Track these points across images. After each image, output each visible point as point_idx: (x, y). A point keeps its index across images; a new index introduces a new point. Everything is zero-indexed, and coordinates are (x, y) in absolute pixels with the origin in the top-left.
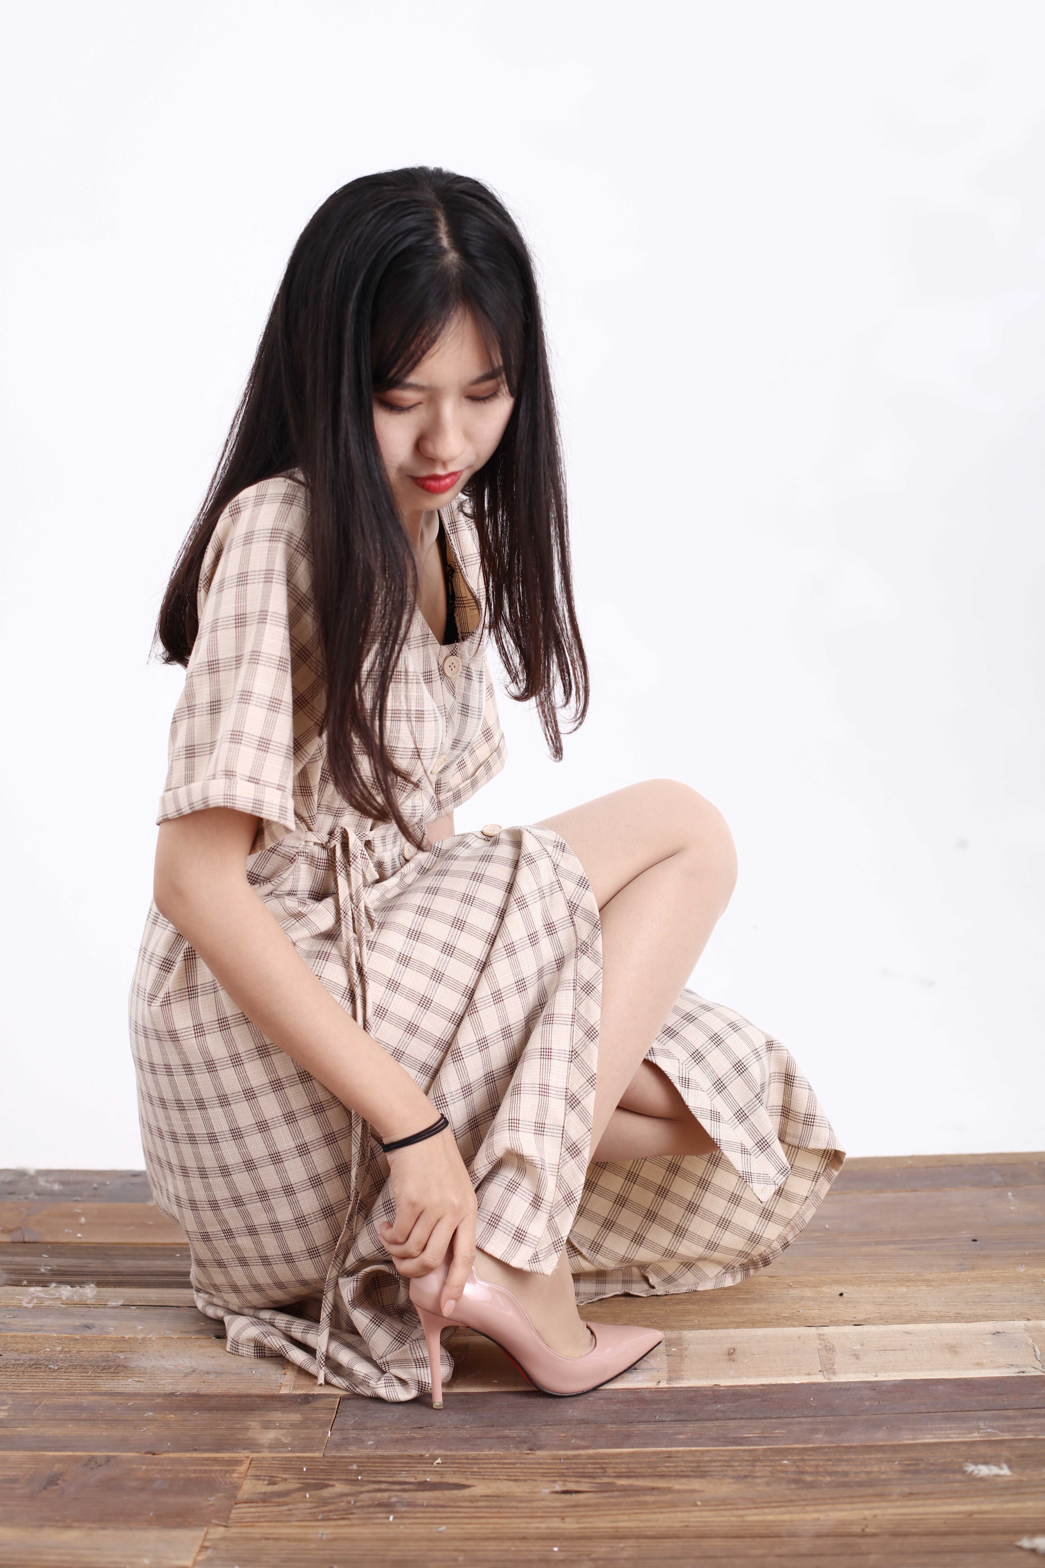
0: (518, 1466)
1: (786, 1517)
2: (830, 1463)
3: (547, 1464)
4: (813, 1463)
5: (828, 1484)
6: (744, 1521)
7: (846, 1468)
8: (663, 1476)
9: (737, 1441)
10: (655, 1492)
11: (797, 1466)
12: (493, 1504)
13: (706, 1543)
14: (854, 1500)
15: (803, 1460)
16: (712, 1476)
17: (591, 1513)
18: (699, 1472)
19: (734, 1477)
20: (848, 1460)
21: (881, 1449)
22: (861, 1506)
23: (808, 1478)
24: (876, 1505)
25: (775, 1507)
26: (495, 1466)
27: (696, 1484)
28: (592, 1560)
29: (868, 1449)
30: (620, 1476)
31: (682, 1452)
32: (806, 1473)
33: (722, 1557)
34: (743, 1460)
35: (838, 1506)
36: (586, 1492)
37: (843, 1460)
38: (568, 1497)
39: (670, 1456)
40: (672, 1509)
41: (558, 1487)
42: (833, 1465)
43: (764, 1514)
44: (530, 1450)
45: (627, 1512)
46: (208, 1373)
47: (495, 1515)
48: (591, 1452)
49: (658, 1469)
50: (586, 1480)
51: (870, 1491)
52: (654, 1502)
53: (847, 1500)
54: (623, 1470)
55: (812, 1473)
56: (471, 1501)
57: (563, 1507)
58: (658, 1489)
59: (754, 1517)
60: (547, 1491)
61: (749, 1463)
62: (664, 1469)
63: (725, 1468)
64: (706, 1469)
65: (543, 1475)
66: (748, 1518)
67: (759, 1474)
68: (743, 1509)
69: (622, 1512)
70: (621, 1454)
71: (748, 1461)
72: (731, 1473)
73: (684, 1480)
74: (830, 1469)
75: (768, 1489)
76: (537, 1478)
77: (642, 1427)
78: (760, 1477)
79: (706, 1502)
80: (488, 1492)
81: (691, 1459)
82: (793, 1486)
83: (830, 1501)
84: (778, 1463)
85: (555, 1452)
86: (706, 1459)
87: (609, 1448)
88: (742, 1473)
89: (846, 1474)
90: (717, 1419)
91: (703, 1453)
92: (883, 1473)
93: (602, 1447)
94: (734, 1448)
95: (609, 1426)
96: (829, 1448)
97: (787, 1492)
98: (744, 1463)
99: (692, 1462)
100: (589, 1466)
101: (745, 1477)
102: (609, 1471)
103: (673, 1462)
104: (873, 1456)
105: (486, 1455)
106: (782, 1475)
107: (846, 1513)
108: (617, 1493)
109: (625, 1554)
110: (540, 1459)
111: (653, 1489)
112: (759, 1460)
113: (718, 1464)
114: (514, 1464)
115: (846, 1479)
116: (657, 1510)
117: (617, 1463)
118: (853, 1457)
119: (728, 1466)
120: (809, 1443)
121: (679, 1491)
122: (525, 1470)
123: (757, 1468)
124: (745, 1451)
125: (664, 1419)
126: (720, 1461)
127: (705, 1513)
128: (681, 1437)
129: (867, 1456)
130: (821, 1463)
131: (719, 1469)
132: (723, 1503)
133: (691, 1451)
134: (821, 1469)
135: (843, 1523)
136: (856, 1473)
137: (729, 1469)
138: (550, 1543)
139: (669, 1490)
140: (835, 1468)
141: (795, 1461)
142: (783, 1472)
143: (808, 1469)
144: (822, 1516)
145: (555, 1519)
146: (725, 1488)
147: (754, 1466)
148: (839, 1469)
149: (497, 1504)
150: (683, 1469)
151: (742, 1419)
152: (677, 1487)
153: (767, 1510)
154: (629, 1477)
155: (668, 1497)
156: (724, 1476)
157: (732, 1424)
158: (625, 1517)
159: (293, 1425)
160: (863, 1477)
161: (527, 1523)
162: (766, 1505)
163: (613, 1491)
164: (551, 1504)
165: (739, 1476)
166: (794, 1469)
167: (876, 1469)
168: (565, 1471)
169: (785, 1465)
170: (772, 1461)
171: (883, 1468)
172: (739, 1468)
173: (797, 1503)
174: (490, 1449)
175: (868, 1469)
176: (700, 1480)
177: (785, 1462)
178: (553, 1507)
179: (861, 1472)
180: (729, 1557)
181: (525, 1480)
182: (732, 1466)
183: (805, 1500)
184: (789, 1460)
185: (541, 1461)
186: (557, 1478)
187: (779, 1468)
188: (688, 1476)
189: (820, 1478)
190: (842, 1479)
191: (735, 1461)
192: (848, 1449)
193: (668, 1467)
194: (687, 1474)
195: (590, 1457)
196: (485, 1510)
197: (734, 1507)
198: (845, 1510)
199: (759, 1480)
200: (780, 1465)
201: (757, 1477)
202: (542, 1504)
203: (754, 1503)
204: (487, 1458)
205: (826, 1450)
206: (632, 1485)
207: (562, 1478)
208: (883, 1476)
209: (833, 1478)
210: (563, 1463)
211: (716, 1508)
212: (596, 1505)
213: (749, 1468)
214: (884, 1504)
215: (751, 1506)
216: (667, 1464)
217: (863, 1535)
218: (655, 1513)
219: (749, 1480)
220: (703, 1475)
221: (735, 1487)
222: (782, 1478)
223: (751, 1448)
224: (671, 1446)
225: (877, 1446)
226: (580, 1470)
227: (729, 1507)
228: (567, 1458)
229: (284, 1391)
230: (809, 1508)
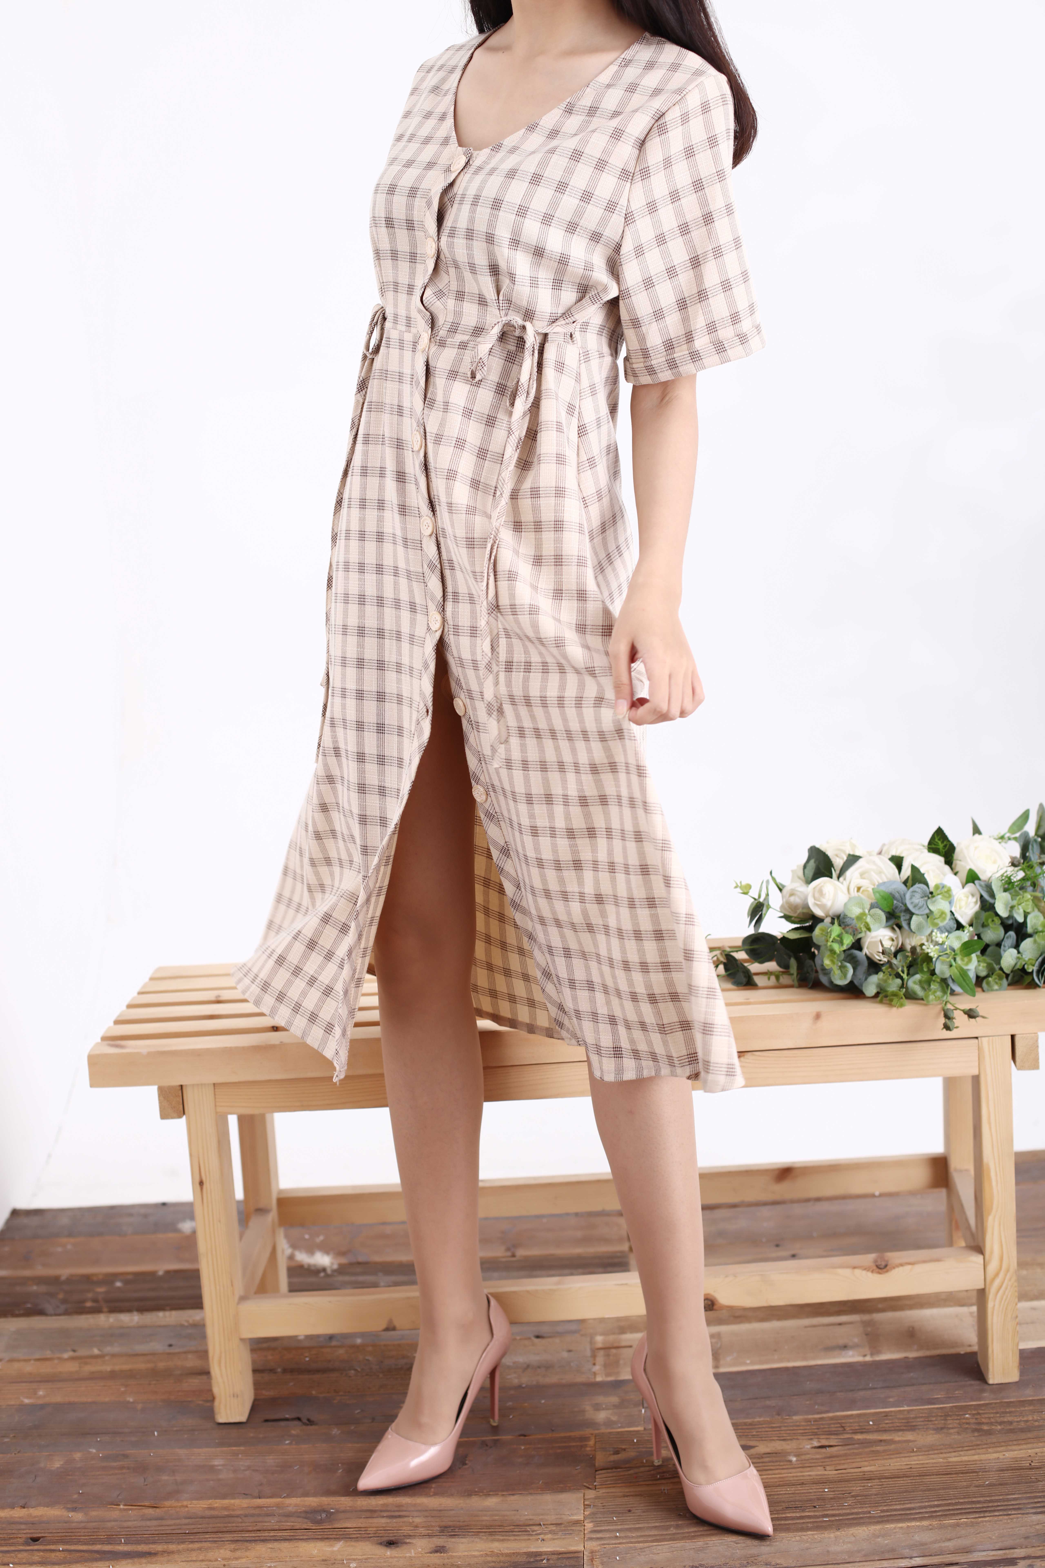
0: (783, 1428)
1: (976, 1457)
2: (998, 1415)
3: (803, 1426)
4: (986, 1416)
5: (1000, 1431)
6: (949, 1462)
7: (1010, 1419)
8: (885, 1431)
9: (931, 1402)
10: (883, 1443)
11: (976, 1419)
12: (774, 1459)
13: (927, 1479)
14: (1020, 1442)
15: (979, 1414)
16: (919, 1429)
17: (843, 1462)
18: (909, 1426)
19: (934, 1429)
20: (1010, 1412)
21: (1031, 1402)
22: (1025, 1446)
23: (985, 1427)
24: (1035, 1445)
25: (967, 1450)
26: (767, 1429)
27: (909, 1436)
28: (853, 1496)
29: (1023, 1403)
30: (855, 1432)
31: (894, 1411)
32: (983, 1423)
33: (939, 1489)
34: (937, 1416)
35: (1010, 1448)
36: (836, 1446)
37: (1006, 1413)
38: (823, 1450)
39: (886, 1415)
40: (898, 1456)
41: (816, 1444)
42: (1000, 1417)
43: (960, 1456)
44: (789, 1415)
45: (867, 1459)
46: (539, 1367)
47: (778, 1467)
48: (831, 1415)
49: (881, 1426)
50: (833, 1437)
51: (1029, 1435)
52: (884, 1451)
53: (1015, 1443)
54: (857, 1428)
55: (987, 1423)
56: (759, 1458)
57: (822, 1458)
58: (885, 1441)
59: (954, 1458)
60: (809, 1447)
61: (942, 1418)
62: (884, 1425)
63: (927, 1423)
64: (914, 1424)
65: (803, 1434)
66: (951, 1460)
67: (951, 1426)
68: (945, 1453)
69: (864, 1459)
70: (852, 1415)
71: (941, 1416)
72: (931, 1426)
73: (900, 1433)
74: (999, 1420)
75: (960, 1437)
76: (799, 1437)
77: (862, 1393)
78: (952, 1428)
79: (920, 1449)
80: (768, 1450)
81: (902, 1416)
82: (976, 1434)
83: (1003, 1444)
84: (962, 1417)
85: (806, 1417)
86: (912, 1416)
87: (843, 1411)
88: (939, 1426)
89: (1011, 1423)
90: (913, 1385)
91: (909, 1411)
92: (1036, 1421)
93: (838, 1411)
94: (930, 1407)
95: (839, 1394)
96: (996, 1403)
97: (973, 1438)
98: (939, 1418)
99: (903, 1419)
100: (833, 1426)
101: (942, 1428)
102: (848, 1429)
103: (890, 1420)
104: (1026, 1408)
105: (759, 1421)
106: (967, 1426)
107: (1016, 1452)
108: (857, 1446)
109: (874, 1491)
110: (797, 1422)
111: (881, 1441)
112: (949, 1415)
113: (921, 1420)
114: (780, 1427)
115: (1011, 1427)
116: (887, 1457)
117: (851, 1423)
118: (1013, 1410)
119: (928, 1421)
120: (980, 1401)
121: (899, 1442)
122: (788, 1432)
123: (949, 1422)
124: (937, 1408)
125: (875, 1386)
126: (922, 1417)
127: (920, 1457)
128: (891, 1400)
129: (1022, 1409)
130: (992, 1415)
131: (922, 1423)
132: (930, 1449)
133: (900, 1411)
134: (993, 1420)
135: (1016, 1460)
136: (1017, 1422)
137: (930, 1423)
138: (821, 1486)
139: (892, 1442)
140: (1002, 1419)
141: (974, 1414)
142: (967, 1423)
143: (984, 1420)
144: (1000, 1455)
145: (819, 1468)
146: (930, 1438)
147: (946, 1420)
148: (1006, 1420)
149: (777, 1459)
150: (898, 1424)
151: (930, 1384)
152: (897, 1439)
153: (962, 1453)
154: (862, 1433)
155: (893, 1447)
156: (927, 1428)
157: (924, 1388)
158: (866, 1463)
159: (616, 1406)
160: (1022, 1425)
161: (802, 1472)
162: (960, 1449)
163: (854, 1444)
164: (814, 1457)
165: (938, 1428)
166: (974, 1421)
167: (1030, 1418)
168: (816, 1430)
169: (967, 1419)
170: (958, 1415)
171: (1035, 1418)
172: (936, 1422)
173: (981, 1447)
174: (760, 1417)
175: (1025, 1419)
176: (911, 1433)
177: (967, 1416)
178: (816, 1459)
179: (1021, 1421)
180: (944, 1489)
181: (791, 1440)
182: (931, 1421)
183: (986, 1444)
184: (969, 1414)
185: (798, 1424)
186: (812, 1437)
187: (964, 1421)
188: (903, 1430)
189: (993, 1427)
190: (1009, 1427)
191: (933, 1416)
192: (1009, 1404)
193: (887, 1423)
194: (902, 1428)
195: (832, 1418)
196: (770, 1464)
197: (939, 1451)
198: (1015, 1450)
199: (952, 1431)
200: (964, 1419)
201: (950, 1428)
202: (808, 1457)
203: (952, 1448)
204: (759, 1423)
205: (993, 1405)
206: (866, 1439)
207: (816, 1437)
208: (1037, 1424)
209: (1002, 1427)
210: (813, 1425)
211: (927, 1453)
212: (845, 1455)
213: (943, 1422)
214: (1041, 1444)
215: (951, 1450)
216: (887, 1422)
217: (1031, 1468)
218: (886, 1459)
219: (945, 1431)
220: (912, 1428)
221: (937, 1436)
222: (967, 1428)
223: (941, 1406)
224: (886, 1408)
225: (1029, 1400)
226: (827, 1429)
227: (936, 1452)
228: (816, 1420)
229: (599, 1379)
230: (990, 1450)
